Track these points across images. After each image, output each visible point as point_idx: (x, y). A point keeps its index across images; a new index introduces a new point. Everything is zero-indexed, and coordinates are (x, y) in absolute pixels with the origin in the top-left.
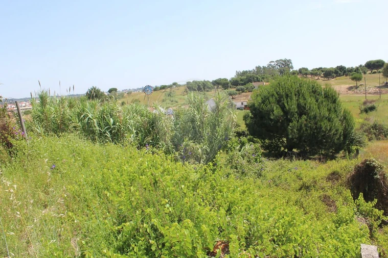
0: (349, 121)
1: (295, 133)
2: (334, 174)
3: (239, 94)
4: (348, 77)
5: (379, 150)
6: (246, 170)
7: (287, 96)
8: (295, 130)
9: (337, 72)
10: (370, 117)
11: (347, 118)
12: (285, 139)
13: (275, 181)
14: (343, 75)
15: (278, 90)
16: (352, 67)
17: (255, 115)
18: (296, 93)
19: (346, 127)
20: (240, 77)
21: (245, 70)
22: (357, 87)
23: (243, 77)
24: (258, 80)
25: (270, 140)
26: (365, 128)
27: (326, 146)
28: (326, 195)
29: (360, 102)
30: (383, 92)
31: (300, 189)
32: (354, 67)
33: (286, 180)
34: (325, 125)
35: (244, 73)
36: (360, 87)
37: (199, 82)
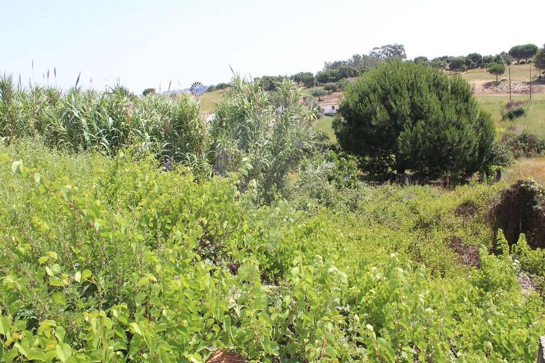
0: (488, 130)
1: (407, 146)
2: (466, 204)
3: (329, 94)
4: (485, 69)
5: (530, 170)
6: (333, 200)
7: (396, 91)
8: (408, 142)
9: (470, 62)
10: (517, 125)
11: (485, 123)
12: (394, 156)
13: (377, 217)
14: (478, 67)
15: (384, 82)
16: (491, 56)
17: (349, 120)
18: (409, 86)
19: (482, 137)
20: (331, 70)
21: (337, 60)
22: (497, 84)
23: (335, 70)
24: (355, 74)
25: (371, 157)
26: (510, 139)
27: (453, 165)
28: (455, 237)
29: (501, 104)
30: (536, 90)
31: (415, 228)
32: (494, 55)
33: (394, 214)
34: (452, 134)
35: (336, 65)
36: (502, 83)
37: (271, 77)
